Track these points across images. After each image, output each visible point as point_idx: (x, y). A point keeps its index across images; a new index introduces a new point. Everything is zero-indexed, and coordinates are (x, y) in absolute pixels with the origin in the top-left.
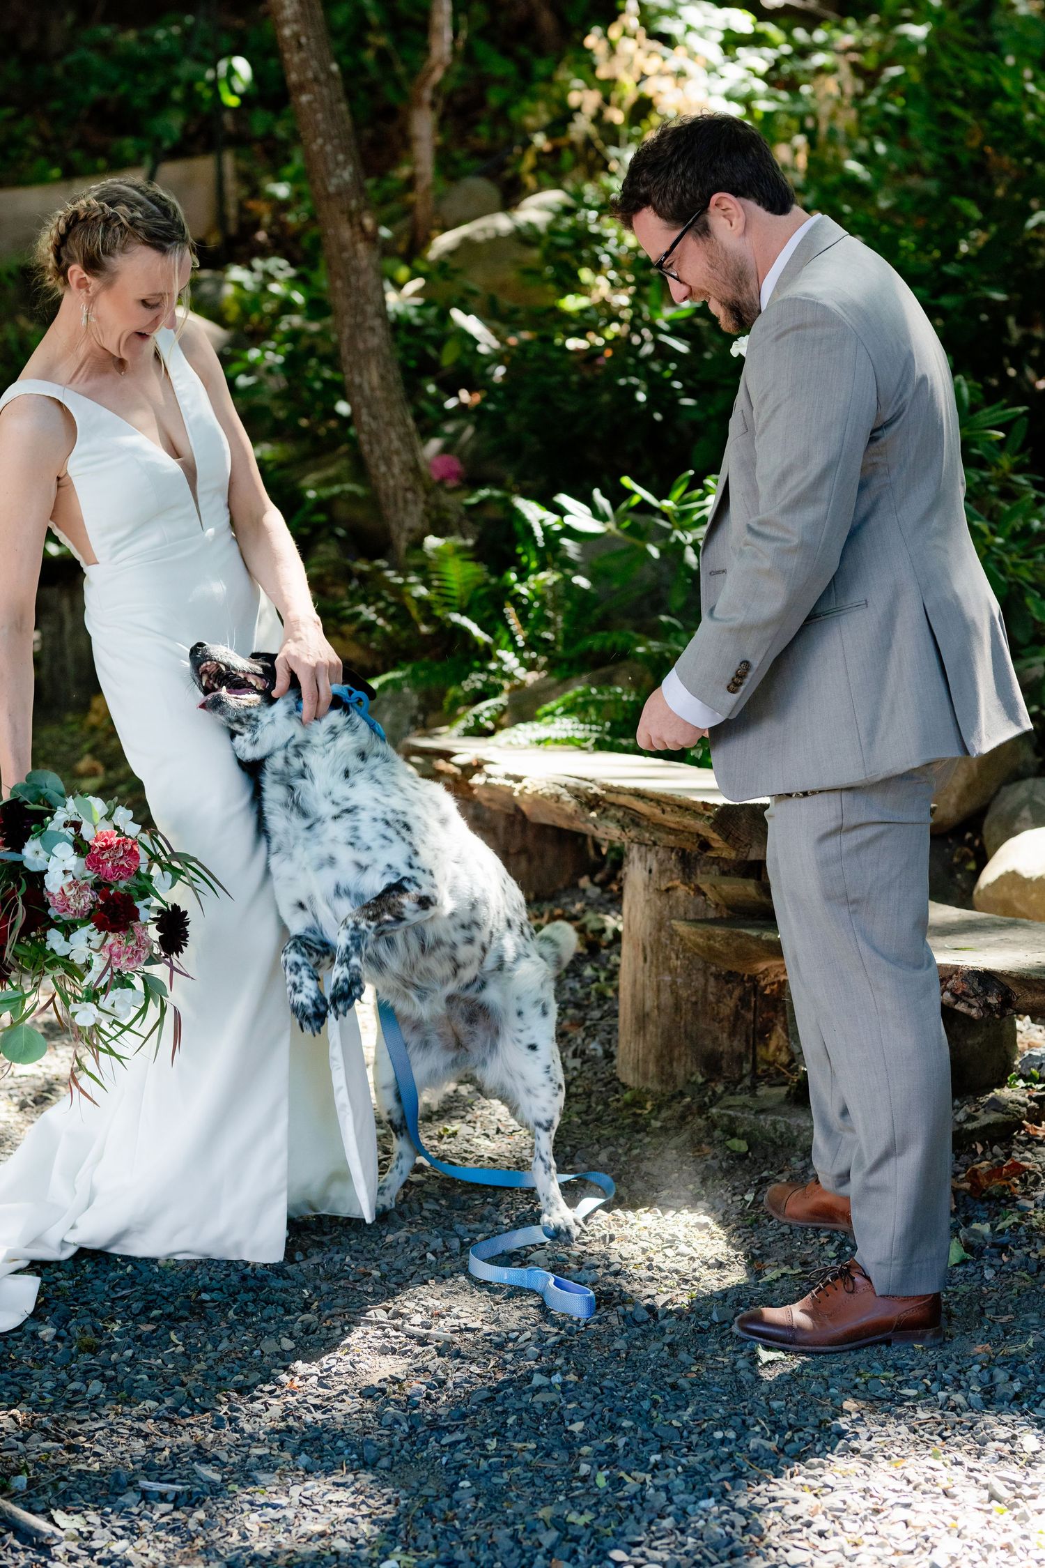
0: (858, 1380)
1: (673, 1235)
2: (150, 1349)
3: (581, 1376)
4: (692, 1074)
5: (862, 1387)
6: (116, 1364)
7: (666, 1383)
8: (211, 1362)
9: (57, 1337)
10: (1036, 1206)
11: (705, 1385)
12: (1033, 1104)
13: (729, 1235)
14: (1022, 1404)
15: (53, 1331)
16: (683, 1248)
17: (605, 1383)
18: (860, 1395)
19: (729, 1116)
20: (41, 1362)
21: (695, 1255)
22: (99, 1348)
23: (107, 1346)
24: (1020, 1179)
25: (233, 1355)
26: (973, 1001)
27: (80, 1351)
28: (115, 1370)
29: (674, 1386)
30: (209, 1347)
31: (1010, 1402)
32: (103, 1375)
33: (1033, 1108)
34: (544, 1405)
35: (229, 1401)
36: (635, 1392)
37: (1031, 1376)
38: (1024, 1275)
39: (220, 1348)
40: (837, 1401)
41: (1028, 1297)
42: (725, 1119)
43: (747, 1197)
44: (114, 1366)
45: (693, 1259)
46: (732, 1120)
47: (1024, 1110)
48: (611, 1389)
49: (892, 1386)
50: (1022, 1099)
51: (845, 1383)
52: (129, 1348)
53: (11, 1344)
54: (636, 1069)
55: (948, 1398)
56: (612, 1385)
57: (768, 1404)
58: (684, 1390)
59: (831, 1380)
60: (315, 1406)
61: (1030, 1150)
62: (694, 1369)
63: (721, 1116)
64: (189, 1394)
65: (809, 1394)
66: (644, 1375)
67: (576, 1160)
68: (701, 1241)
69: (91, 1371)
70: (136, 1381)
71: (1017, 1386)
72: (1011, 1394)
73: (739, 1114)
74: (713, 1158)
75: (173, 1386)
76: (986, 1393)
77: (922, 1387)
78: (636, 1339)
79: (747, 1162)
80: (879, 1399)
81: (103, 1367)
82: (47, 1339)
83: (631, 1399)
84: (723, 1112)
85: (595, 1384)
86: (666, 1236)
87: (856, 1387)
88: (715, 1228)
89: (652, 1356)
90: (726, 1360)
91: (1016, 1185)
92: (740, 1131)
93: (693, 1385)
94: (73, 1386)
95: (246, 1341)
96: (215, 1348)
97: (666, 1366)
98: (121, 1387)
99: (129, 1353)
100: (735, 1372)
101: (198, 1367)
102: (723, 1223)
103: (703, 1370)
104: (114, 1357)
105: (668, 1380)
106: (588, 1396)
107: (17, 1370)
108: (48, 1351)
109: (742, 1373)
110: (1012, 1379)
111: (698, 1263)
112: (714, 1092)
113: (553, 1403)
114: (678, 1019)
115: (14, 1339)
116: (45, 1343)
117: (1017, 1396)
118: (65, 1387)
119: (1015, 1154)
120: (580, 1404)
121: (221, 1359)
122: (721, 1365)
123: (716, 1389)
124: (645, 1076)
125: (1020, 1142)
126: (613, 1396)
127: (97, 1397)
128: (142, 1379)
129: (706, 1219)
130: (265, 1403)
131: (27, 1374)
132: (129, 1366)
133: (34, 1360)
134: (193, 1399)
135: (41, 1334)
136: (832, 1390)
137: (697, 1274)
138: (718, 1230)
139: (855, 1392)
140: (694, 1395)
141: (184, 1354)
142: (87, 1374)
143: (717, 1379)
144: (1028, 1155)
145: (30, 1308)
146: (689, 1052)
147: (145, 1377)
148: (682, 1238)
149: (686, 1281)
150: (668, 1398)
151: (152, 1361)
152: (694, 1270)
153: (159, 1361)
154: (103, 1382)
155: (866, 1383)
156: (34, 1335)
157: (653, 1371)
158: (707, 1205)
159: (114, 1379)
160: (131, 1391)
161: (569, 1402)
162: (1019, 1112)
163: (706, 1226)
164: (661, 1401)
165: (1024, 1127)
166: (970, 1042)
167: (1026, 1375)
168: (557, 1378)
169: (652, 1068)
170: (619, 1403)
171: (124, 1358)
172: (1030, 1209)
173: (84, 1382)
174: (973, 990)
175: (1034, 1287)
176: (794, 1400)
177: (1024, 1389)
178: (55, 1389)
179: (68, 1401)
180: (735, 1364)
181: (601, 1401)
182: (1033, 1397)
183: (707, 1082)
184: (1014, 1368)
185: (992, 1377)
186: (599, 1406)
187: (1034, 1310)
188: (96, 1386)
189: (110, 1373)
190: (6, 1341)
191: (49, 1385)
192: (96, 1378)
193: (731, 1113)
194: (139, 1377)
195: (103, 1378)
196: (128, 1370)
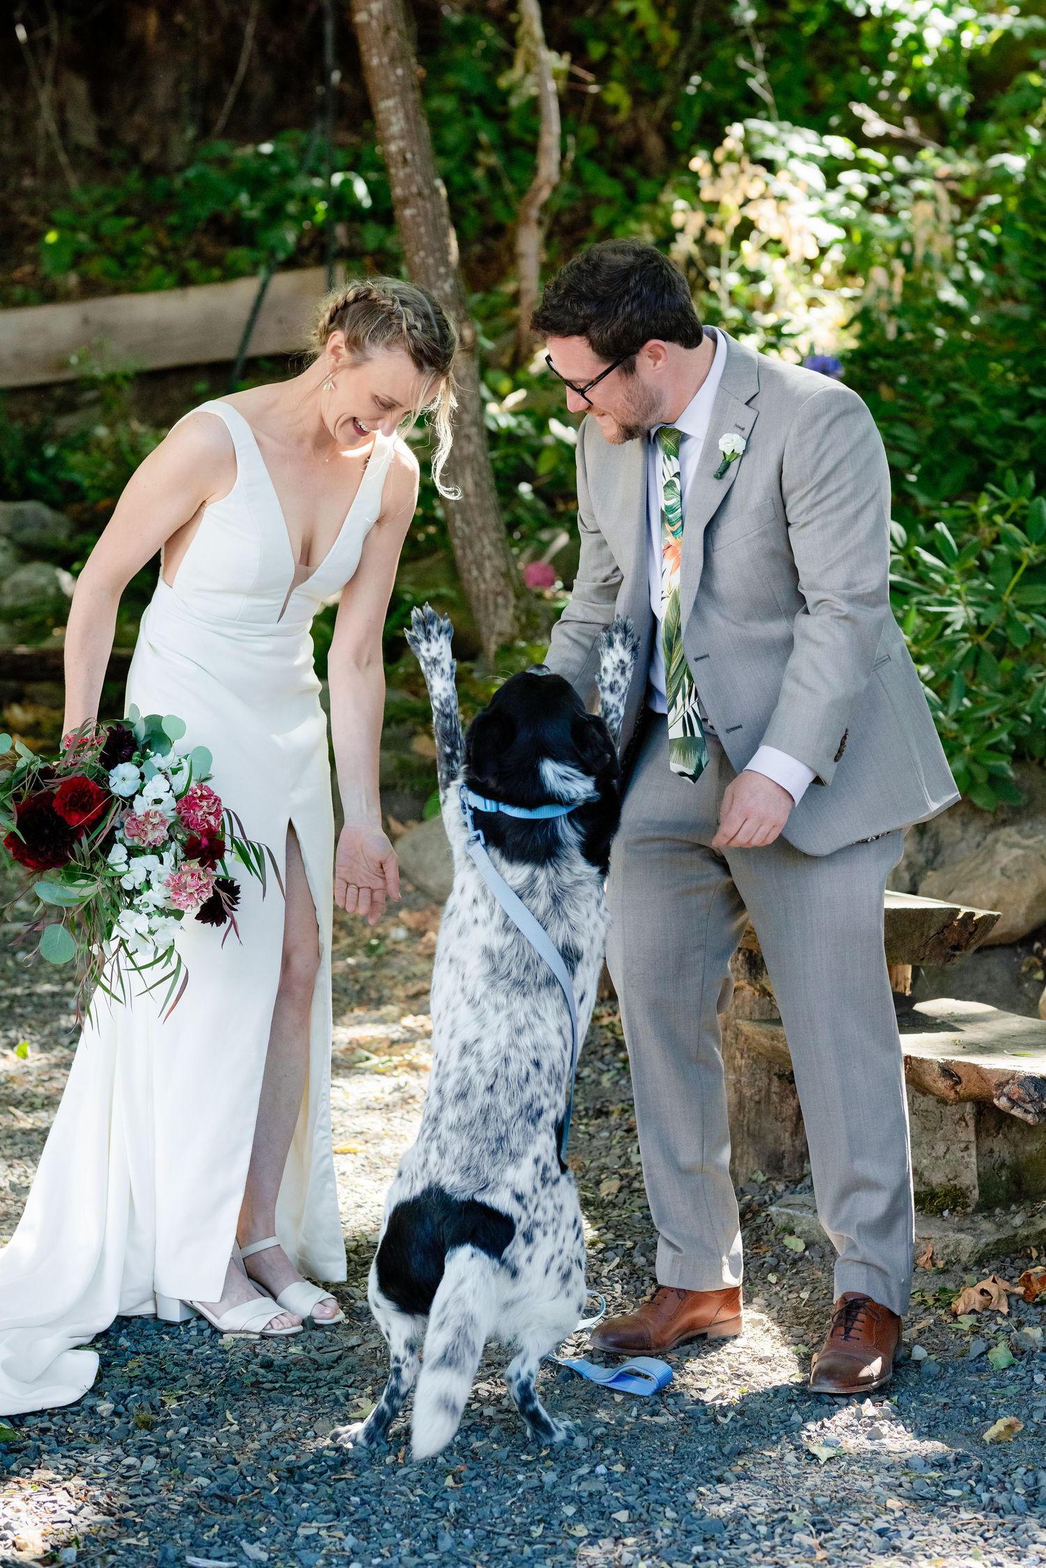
0: (903, 1479)
2: (205, 1428)
3: (628, 1466)
4: (754, 1172)
5: (907, 1485)
6: (171, 1441)
8: (265, 1442)
9: (115, 1413)
11: (751, 1479)
13: (783, 1332)
15: (112, 1406)
17: (653, 1474)
18: (905, 1494)
19: (788, 1214)
20: (97, 1436)
22: (156, 1424)
23: (164, 1422)
25: (287, 1436)
26: (1029, 1107)
27: (136, 1426)
28: (170, 1446)
29: (720, 1479)
30: (264, 1426)
32: (157, 1451)
34: (591, 1495)
35: (280, 1480)
36: (681, 1484)
39: (274, 1428)
40: (881, 1499)
42: (784, 1217)
43: (802, 1295)
44: (169, 1443)
46: (790, 1218)
48: (657, 1480)
49: (937, 1486)
51: (890, 1481)
52: (185, 1425)
53: (69, 1417)
55: (992, 1499)
56: (658, 1476)
57: (812, 1499)
58: (729, 1483)
59: (876, 1478)
62: (741, 1462)
63: (779, 1214)
64: (241, 1473)
65: (853, 1491)
66: (691, 1467)
69: (146, 1447)
70: (190, 1458)
73: (798, 1213)
74: (771, 1255)
75: (226, 1464)
76: (1029, 1496)
77: (967, 1488)
79: (804, 1260)
80: (923, 1498)
81: (158, 1443)
82: (104, 1414)
83: (676, 1490)
84: (782, 1210)
85: (642, 1475)
87: (900, 1485)
88: (769, 1325)
89: (700, 1449)
90: (773, 1455)
92: (798, 1230)
93: (738, 1478)
94: (128, 1461)
95: (300, 1422)
96: (270, 1428)
97: (713, 1459)
98: (174, 1464)
99: (184, 1430)
100: (781, 1467)
101: (252, 1446)
102: (778, 1321)
103: (750, 1465)
104: (170, 1434)
105: (715, 1473)
106: (634, 1486)
107: (73, 1444)
108: (105, 1426)
109: (788, 1468)
111: (750, 1358)
112: (775, 1192)
113: (599, 1492)
114: (741, 1117)
115: (72, 1413)
116: (102, 1418)
118: (119, 1462)
120: (625, 1493)
121: (275, 1439)
122: (768, 1460)
123: (761, 1483)
126: (659, 1487)
127: (150, 1473)
128: (195, 1457)
129: (761, 1315)
131: (83, 1449)
132: (184, 1443)
133: (91, 1434)
134: (245, 1478)
135: (99, 1409)
136: (877, 1488)
137: (749, 1369)
138: (773, 1327)
139: (900, 1490)
140: (739, 1488)
141: (239, 1433)
142: (141, 1450)
143: (763, 1474)
145: (90, 1383)
146: (751, 1150)
147: (199, 1454)
149: (739, 1376)
150: (713, 1491)
151: (207, 1439)
152: (747, 1366)
153: (214, 1439)
154: (157, 1457)
155: (911, 1482)
156: (92, 1410)
157: (700, 1464)
158: (762, 1302)
159: (167, 1455)
160: (184, 1468)
161: (615, 1491)
163: (760, 1322)
164: (706, 1492)
166: (1028, 1148)
168: (605, 1468)
170: (664, 1495)
171: (179, 1436)
173: (139, 1458)
174: (1029, 1095)
176: (839, 1496)
178: (110, 1463)
179: (122, 1476)
180: (782, 1459)
181: (647, 1492)
183: (769, 1179)
185: (1036, 1481)
188: (150, 1462)
189: (164, 1449)
190: (64, 1415)
191: (104, 1459)
192: (151, 1454)
193: (790, 1211)
194: (193, 1454)
195: (157, 1454)
196: (183, 1447)
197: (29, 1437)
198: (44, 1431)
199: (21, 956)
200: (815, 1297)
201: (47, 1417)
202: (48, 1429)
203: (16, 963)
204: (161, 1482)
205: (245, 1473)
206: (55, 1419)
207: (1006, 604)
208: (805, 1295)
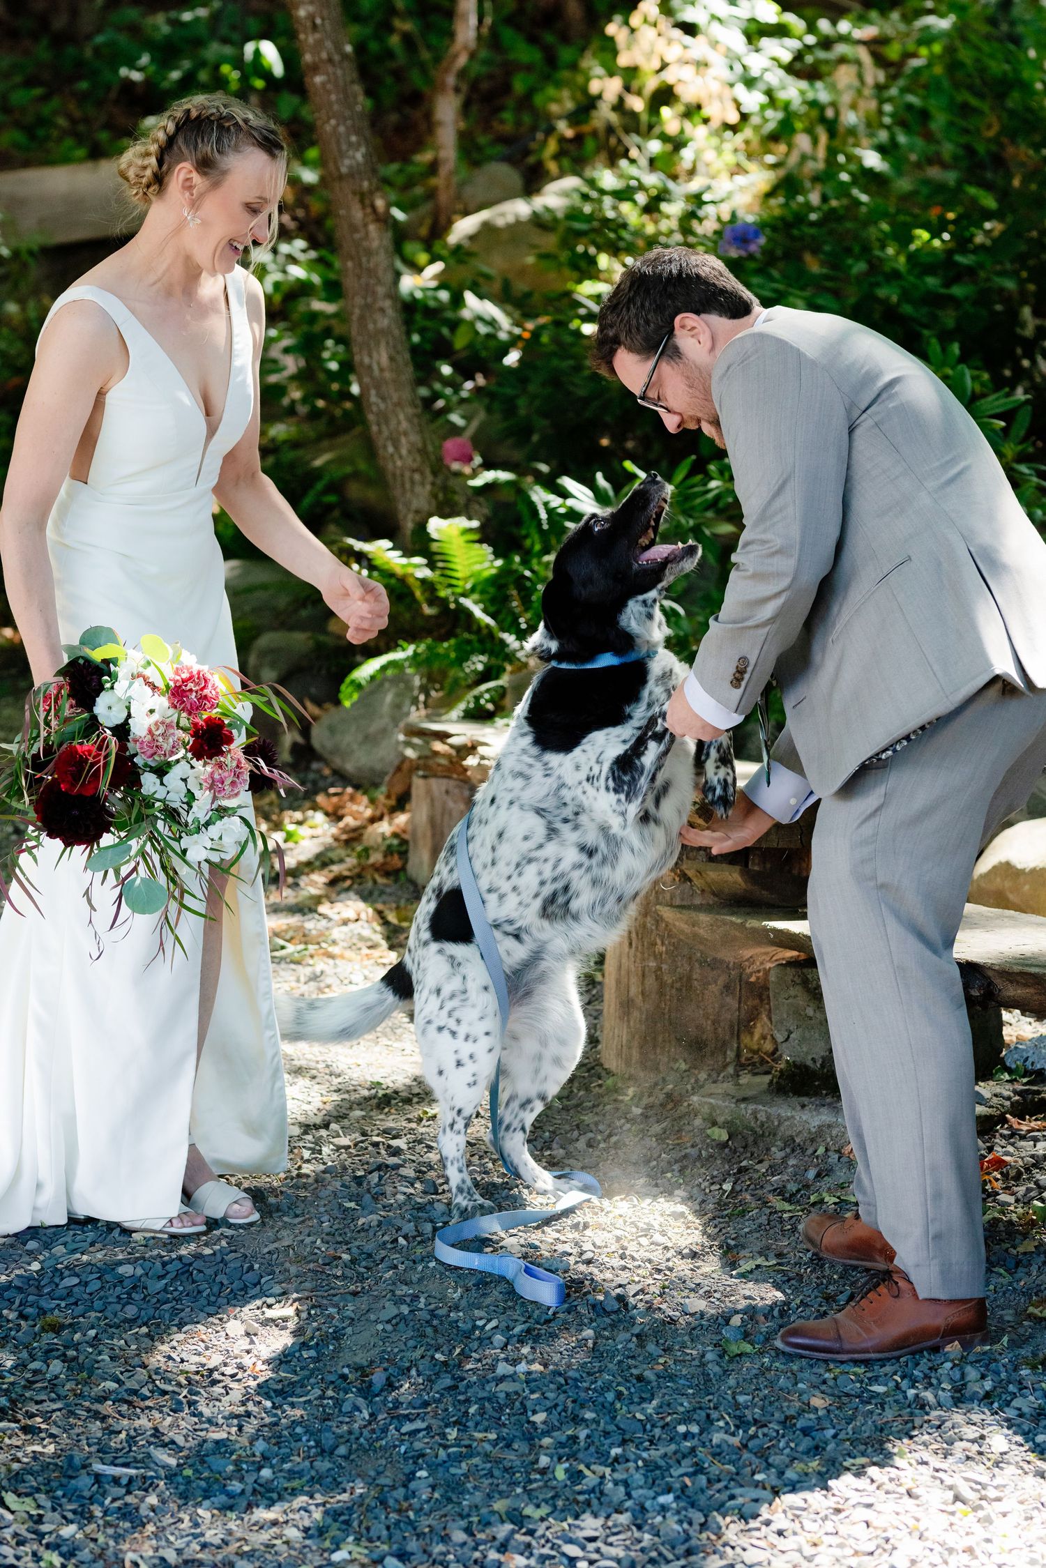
0: (827, 1375)
1: (648, 1224)
2: (113, 1330)
3: (546, 1366)
5: (831, 1383)
6: (79, 1344)
7: (632, 1375)
8: (174, 1344)
9: (21, 1316)
10: (1017, 1201)
11: (672, 1378)
12: (1017, 1098)
13: (705, 1225)
14: (992, 1403)
16: (658, 1238)
17: (571, 1373)
18: (829, 1391)
19: (710, 1104)
20: (3, 1341)
21: (670, 1245)
22: (63, 1327)
23: (71, 1325)
24: (1002, 1173)
25: (197, 1337)
27: (43, 1329)
28: (77, 1350)
29: (640, 1378)
31: (981, 1401)
32: (64, 1355)
33: (1017, 1101)
34: (507, 1394)
35: (190, 1383)
36: (599, 1383)
37: (1003, 1375)
38: (1002, 1271)
40: (805, 1397)
41: (1004, 1293)
42: (706, 1107)
43: (724, 1187)
44: (76, 1346)
45: (666, 1248)
46: (712, 1107)
47: (1007, 1103)
48: (576, 1380)
49: (862, 1382)
50: (1006, 1093)
51: (814, 1378)
52: (93, 1328)
54: (619, 1054)
55: (917, 1396)
56: (577, 1375)
57: (734, 1398)
58: (649, 1382)
59: (800, 1375)
60: (275, 1391)
61: (1013, 1144)
62: (661, 1360)
63: (702, 1104)
64: (150, 1377)
65: (776, 1388)
66: (610, 1366)
67: (554, 1145)
68: (676, 1230)
69: (52, 1350)
70: (97, 1362)
71: (988, 1385)
72: (982, 1393)
73: (720, 1103)
74: (693, 1146)
75: (134, 1368)
76: (956, 1391)
77: (892, 1384)
78: (605, 1329)
79: (727, 1150)
80: (847, 1395)
81: (65, 1347)
82: (10, 1317)
83: (595, 1390)
84: (705, 1100)
85: (560, 1374)
86: (641, 1225)
87: (824, 1382)
88: (691, 1217)
89: (620, 1347)
90: (694, 1352)
91: (997, 1180)
92: (721, 1119)
93: (658, 1376)
94: (34, 1366)
96: (179, 1329)
97: (633, 1357)
98: (81, 1368)
99: (92, 1333)
100: (703, 1365)
101: (161, 1348)
102: (700, 1213)
103: (671, 1362)
104: (77, 1336)
105: (635, 1371)
106: (552, 1386)
108: (11, 1329)
109: (710, 1366)
110: (983, 1377)
111: (672, 1252)
112: (697, 1081)
113: (516, 1393)
114: (662, 1005)
116: (8, 1321)
117: (988, 1395)
118: (25, 1367)
119: (997, 1148)
120: (543, 1394)
121: (185, 1341)
122: (688, 1358)
123: (682, 1382)
124: (628, 1063)
125: (1002, 1136)
126: (577, 1387)
127: (56, 1377)
128: (103, 1360)
129: (682, 1208)
130: (225, 1387)
132: (92, 1346)
134: (154, 1381)
136: (800, 1385)
137: (670, 1264)
138: (694, 1219)
139: (823, 1387)
140: (659, 1387)
141: (147, 1335)
142: (48, 1353)
143: (684, 1372)
144: (1010, 1149)
146: (672, 1038)
147: (107, 1358)
148: (657, 1227)
149: (659, 1271)
150: (633, 1390)
151: (115, 1342)
152: (668, 1260)
153: (122, 1342)
154: (63, 1361)
155: (835, 1379)
157: (620, 1362)
158: (683, 1194)
159: (75, 1359)
160: (91, 1370)
161: (532, 1392)
162: (1002, 1106)
163: (682, 1215)
164: (626, 1392)
165: (1006, 1121)
167: (998, 1373)
168: (522, 1367)
169: (635, 1054)
170: (583, 1395)
171: (87, 1338)
172: (1009, 1205)
173: (45, 1362)
175: (1010, 1284)
176: (761, 1394)
177: (995, 1388)
178: (15, 1368)
179: (27, 1380)
180: (703, 1356)
181: (565, 1392)
182: (1004, 1396)
183: (690, 1068)
184: (987, 1366)
185: (963, 1376)
186: (562, 1397)
187: (1010, 1307)
188: (56, 1366)
189: (72, 1353)
191: (9, 1364)
192: (57, 1358)
193: (712, 1101)
194: (100, 1358)
195: (64, 1358)
196: (90, 1350)
200: (738, 1188)
204: (68, 1387)
205: (154, 1377)
208: (727, 1187)
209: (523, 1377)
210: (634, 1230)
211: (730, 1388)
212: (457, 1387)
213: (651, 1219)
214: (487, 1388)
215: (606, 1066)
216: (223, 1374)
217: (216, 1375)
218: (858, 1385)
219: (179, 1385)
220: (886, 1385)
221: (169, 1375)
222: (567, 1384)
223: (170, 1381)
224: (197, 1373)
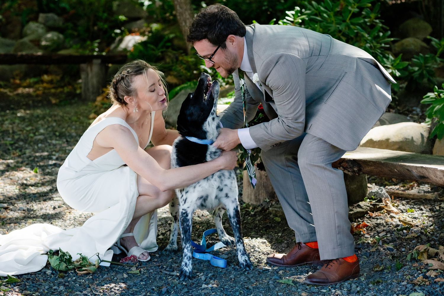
0: (307, 287)
1: (254, 245)
2: (81, 277)
3: (218, 285)
4: (265, 199)
5: (309, 289)
6: (69, 281)
7: (245, 287)
8: (100, 281)
9: (52, 274)
10: (371, 237)
11: (258, 288)
12: (372, 206)
13: (272, 246)
14: (360, 294)
15: (51, 271)
16: (257, 249)
17: (225, 287)
18: (308, 291)
19: (275, 210)
20: (45, 281)
21: (260, 251)
22: (65, 277)
23: (67, 276)
24: (366, 229)
25: (108, 279)
26: (349, 170)
27: (59, 277)
28: (69, 283)
29: (247, 288)
30: (100, 277)
31: (356, 294)
32: (65, 284)
33: (371, 207)
34: (205, 293)
35: (104, 292)
36: (234, 290)
37: (364, 286)
38: (365, 257)
39: (104, 277)
40: (300, 293)
41: (366, 263)
42: (274, 211)
43: (279, 234)
44: (68, 282)
45: (259, 252)
46: (276, 211)
47: (369, 208)
48: (227, 289)
49: (318, 289)
50: (368, 205)
51: (303, 288)
52: (74, 277)
53: (37, 275)
54: (248, 197)
55: (336, 292)
56: (228, 288)
57: (277, 294)
58: (251, 289)
59: (299, 287)
60: (131, 294)
61: (370, 220)
62: (255, 283)
63: (273, 210)
64: (91, 290)
65: (291, 291)
66: (238, 285)
67: (226, 223)
68: (263, 247)
69: (61, 283)
70: (75, 286)
71: (358, 289)
72: (356, 291)
73: (278, 210)
74: (270, 223)
75: (86, 288)
76: (348, 291)
77: (328, 289)
78: (238, 275)
79: (280, 224)
80: (313, 292)
81: (65, 282)
82: (49, 274)
83: (233, 292)
84: (273, 209)
85: (222, 287)
86: (252, 246)
87: (307, 289)
88: (267, 243)
89: (242, 280)
90: (266, 281)
91: (365, 231)
92: (278, 215)
93: (254, 288)
94: (54, 288)
95: (113, 275)
96: (102, 277)
97: (246, 283)
98: (70, 288)
99: (74, 278)
100: (268, 285)
101: (96, 282)
102: (270, 242)
103: (258, 284)
104: (69, 279)
105: (246, 286)
106: (219, 291)
107: (38, 283)
108: (48, 277)
109: (270, 285)
110: (357, 287)
111: (261, 253)
112: (272, 204)
113: (208, 293)
114: (261, 181)
115: (38, 274)
116: (48, 275)
117: (358, 292)
118: (52, 288)
119: (365, 221)
120: (216, 293)
121: (104, 280)
122: (264, 283)
123: (261, 289)
124: (251, 200)
125: (367, 218)
126: (227, 291)
127: (61, 291)
128: (77, 286)
129: (265, 241)
130: (115, 293)
131: (41, 284)
132: (74, 282)
133: (44, 280)
134: (92, 291)
135: (47, 273)
136: (299, 290)
137: (260, 257)
138: (269, 244)
139: (306, 290)
140: (254, 291)
141: (92, 279)
142: (59, 284)
143: (262, 287)
144: (369, 221)
145: (44, 265)
146: (264, 192)
147: (78, 285)
148: (257, 246)
149: (257, 259)
150: (245, 292)
151: (81, 281)
152: (260, 255)
153: (84, 281)
154: (64, 286)
155: (310, 288)
156: (45, 273)
157: (242, 284)
158: (266, 237)
159: (68, 285)
160: (73, 289)
161: (213, 293)
162: (367, 209)
163: (265, 242)
164: (242, 292)
165: (368, 213)
166: (352, 187)
167: (362, 286)
168: (210, 286)
169: (253, 197)
170: (229, 293)
171: (72, 280)
172: (368, 238)
173: (58, 286)
174: (349, 166)
175: (368, 261)
176: (286, 293)
177: (361, 290)
178: (49, 288)
179: (52, 292)
180: (269, 282)
181: (223, 292)
182: (363, 292)
183: (270, 201)
184: (359, 284)
185: (351, 287)
186: (222, 294)
187: (367, 267)
188: (62, 288)
189: (67, 284)
190: (35, 275)
191: (47, 287)
192: (62, 285)
193: (276, 209)
194: (76, 285)
195: (64, 285)
196: (73, 283)
197: (23, 281)
198: (28, 279)
199: (40, 145)
200: (283, 235)
201: (30, 275)
202: (30, 279)
203: (38, 147)
204: (65, 293)
205: (93, 290)
206: (32, 276)
207: (348, 23)
208: (280, 234)
209: (210, 289)
210: (250, 247)
211: (276, 291)
212: (189, 292)
213: (255, 244)
214: (199, 292)
215: (244, 201)
216: (115, 289)
217: (112, 290)
218: (317, 290)
219: (100, 292)
220: (326, 290)
221: (97, 290)
222: (224, 290)
223: (98, 291)
224: (106, 289)
